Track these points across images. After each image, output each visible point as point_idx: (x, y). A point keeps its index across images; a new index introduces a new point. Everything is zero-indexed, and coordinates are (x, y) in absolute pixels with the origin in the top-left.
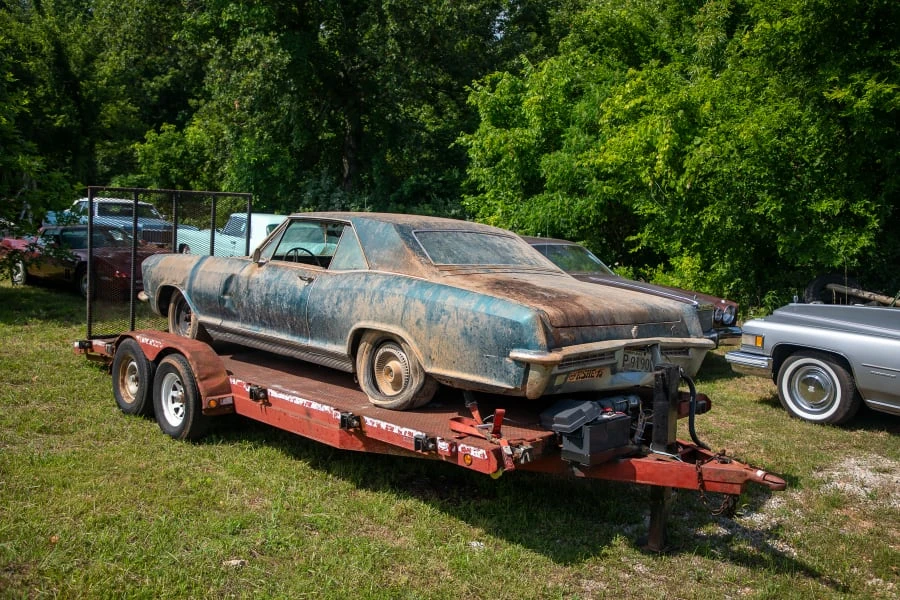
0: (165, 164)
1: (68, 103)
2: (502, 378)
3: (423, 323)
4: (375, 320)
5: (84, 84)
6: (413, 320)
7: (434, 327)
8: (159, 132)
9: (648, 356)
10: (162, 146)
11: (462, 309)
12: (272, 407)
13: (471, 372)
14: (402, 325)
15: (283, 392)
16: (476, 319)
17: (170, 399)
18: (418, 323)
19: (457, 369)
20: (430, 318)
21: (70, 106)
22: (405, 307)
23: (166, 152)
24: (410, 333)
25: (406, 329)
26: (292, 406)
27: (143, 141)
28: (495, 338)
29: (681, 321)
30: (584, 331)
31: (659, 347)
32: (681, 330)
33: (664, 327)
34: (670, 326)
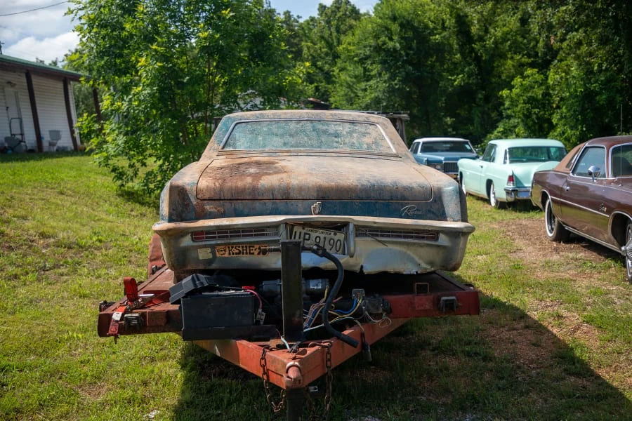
0: (528, 106)
1: (470, 64)
5: (475, 46)
8: (524, 77)
9: (340, 236)
10: (526, 89)
21: (471, 67)
23: (530, 94)
27: (511, 88)
29: (435, 201)
30: (239, 205)
31: (351, 226)
32: (429, 211)
33: (388, 205)
34: (403, 205)
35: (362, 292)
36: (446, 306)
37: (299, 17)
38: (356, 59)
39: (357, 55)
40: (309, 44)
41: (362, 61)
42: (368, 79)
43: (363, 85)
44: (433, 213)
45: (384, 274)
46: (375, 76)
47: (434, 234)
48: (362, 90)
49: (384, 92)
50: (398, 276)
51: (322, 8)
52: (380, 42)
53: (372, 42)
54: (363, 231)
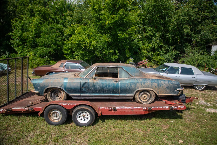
2: (174, 94)
3: (157, 87)
4: (143, 88)
6: (154, 86)
7: (160, 87)
11: (166, 83)
12: (118, 111)
13: (168, 94)
14: (151, 88)
15: (121, 107)
16: (169, 85)
17: (78, 117)
18: (155, 87)
19: (164, 94)
20: (158, 86)
22: (152, 84)
24: (153, 89)
25: (152, 89)
26: (126, 109)
28: (174, 87)
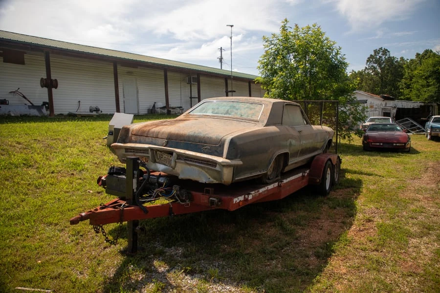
29: (220, 146)
30: (142, 138)
31: (174, 154)
32: (216, 151)
33: (196, 145)
34: (203, 146)
35: (178, 187)
36: (211, 202)
37: (407, 59)
38: (424, 77)
39: (424, 76)
40: (410, 71)
41: (426, 78)
42: (428, 86)
43: (425, 89)
44: (217, 152)
45: (189, 181)
46: (431, 85)
47: (214, 163)
48: (424, 91)
49: (435, 93)
50: (196, 182)
51: (418, 55)
52: (435, 69)
53: (431, 69)
54: (180, 157)
